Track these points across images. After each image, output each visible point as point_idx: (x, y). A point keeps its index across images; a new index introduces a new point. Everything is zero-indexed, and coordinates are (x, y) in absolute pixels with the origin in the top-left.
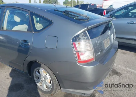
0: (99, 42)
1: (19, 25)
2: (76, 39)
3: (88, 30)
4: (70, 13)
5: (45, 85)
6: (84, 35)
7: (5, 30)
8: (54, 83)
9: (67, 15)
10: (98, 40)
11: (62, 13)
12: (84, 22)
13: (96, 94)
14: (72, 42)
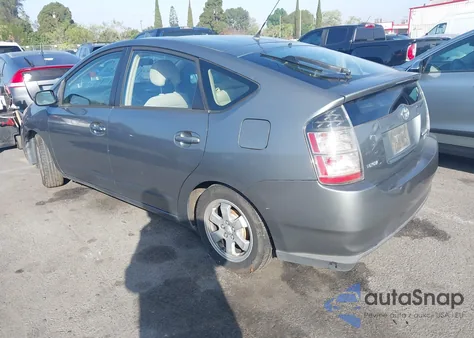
0: (377, 139)
1: (161, 95)
2: (316, 124)
3: (346, 104)
4: (301, 62)
5: (233, 245)
6: (337, 116)
7: (128, 107)
8: (258, 236)
9: (292, 67)
10: (375, 133)
11: (279, 63)
12: (336, 85)
13: (370, 279)
14: (307, 131)
